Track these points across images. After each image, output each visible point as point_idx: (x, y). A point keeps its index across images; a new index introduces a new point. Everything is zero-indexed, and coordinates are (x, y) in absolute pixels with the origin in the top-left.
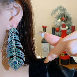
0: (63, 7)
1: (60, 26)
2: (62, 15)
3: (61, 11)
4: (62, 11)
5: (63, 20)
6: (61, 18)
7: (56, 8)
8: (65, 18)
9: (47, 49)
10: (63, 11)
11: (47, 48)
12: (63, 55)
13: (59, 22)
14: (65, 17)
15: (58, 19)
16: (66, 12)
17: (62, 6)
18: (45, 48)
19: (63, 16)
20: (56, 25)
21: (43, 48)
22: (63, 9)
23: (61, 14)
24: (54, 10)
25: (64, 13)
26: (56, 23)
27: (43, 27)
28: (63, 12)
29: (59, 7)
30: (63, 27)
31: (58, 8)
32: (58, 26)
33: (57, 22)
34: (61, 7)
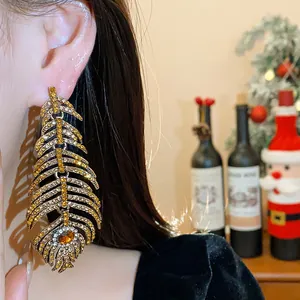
0: (286, 21)
1: (270, 100)
2: (281, 54)
3: (275, 39)
4: (282, 37)
5: (287, 76)
6: (274, 64)
7: (259, 24)
8: (293, 66)
9: (214, 194)
10: (285, 35)
11: (213, 188)
12: (278, 218)
13: (268, 82)
14: (291, 61)
15: (264, 70)
16: (296, 40)
17: (284, 17)
18: (204, 188)
19: (284, 58)
20: (257, 96)
21: (197, 189)
22: (286, 29)
23: (276, 48)
24: (247, 33)
25: (290, 45)
26: (254, 86)
27: (199, 102)
28: (285, 42)
29: (269, 19)
30: (281, 104)
31: (267, 24)
32: (261, 98)
33: (258, 82)
34: (277, 20)
